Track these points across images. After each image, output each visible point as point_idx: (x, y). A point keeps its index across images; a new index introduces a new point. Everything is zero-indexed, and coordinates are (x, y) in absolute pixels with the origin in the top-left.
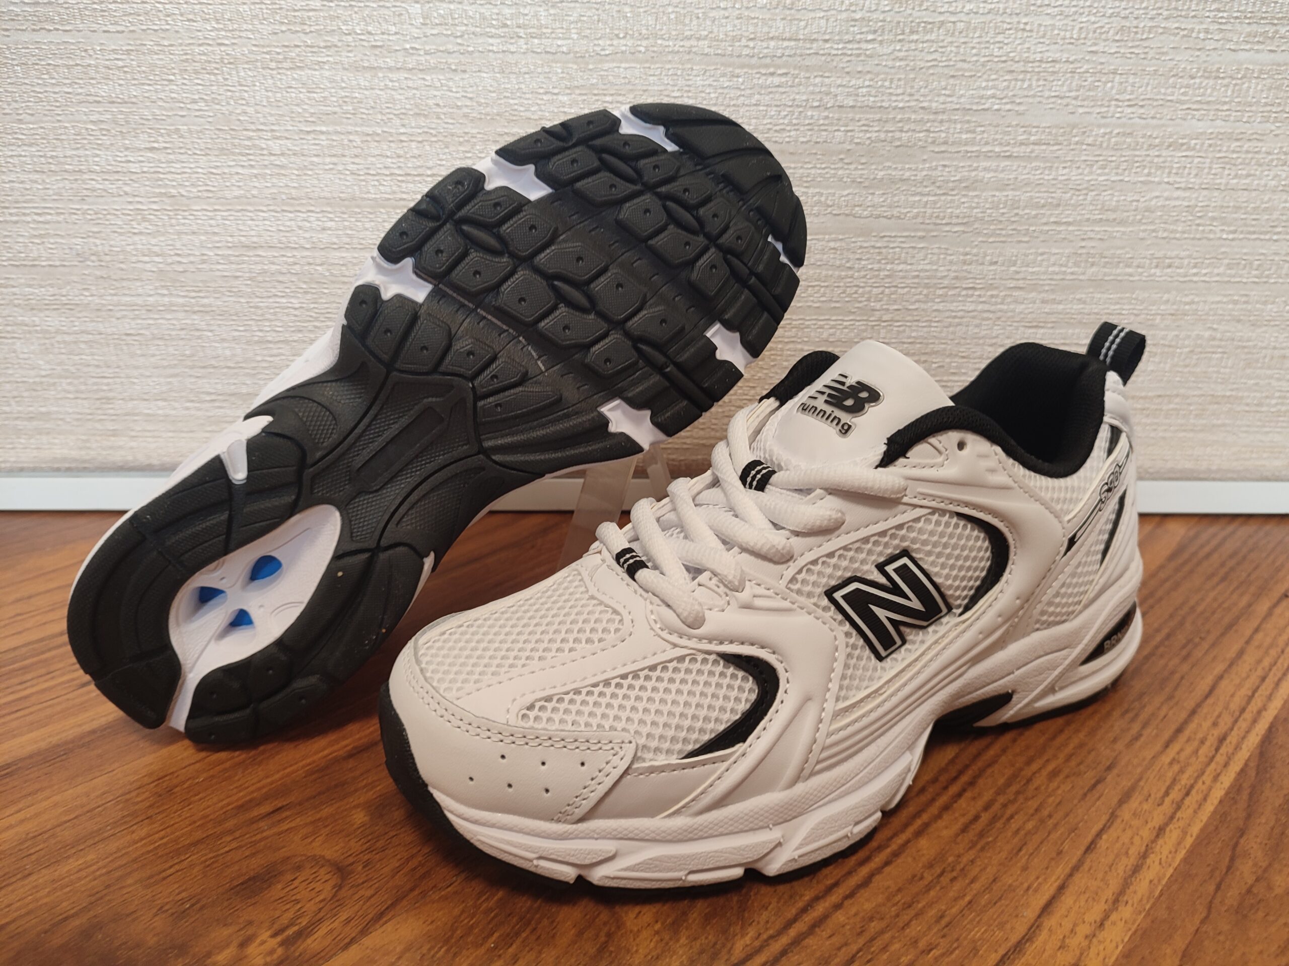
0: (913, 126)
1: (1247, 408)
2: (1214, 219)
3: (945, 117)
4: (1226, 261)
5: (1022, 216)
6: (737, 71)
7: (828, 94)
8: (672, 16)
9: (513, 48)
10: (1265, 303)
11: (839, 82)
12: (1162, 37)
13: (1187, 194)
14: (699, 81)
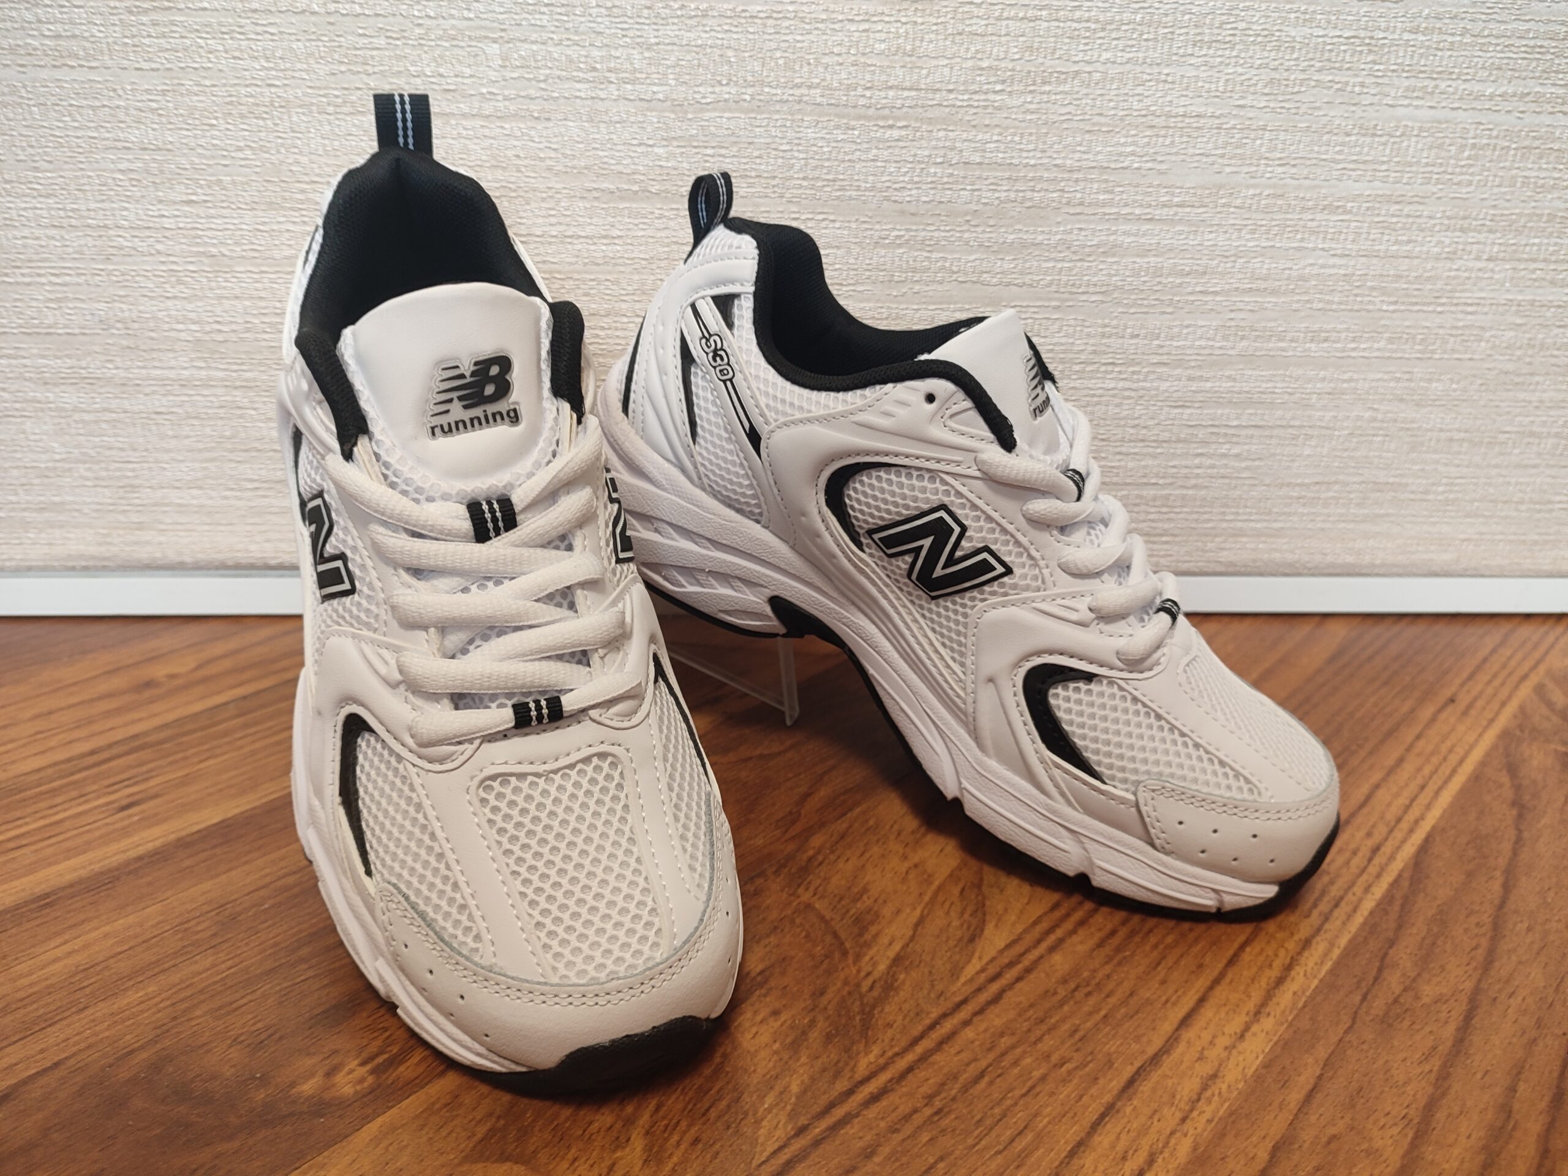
0: (1045, 185)
1: (1412, 496)
2: (1373, 288)
3: (1080, 176)
4: (1386, 335)
5: (1165, 285)
6: (853, 123)
7: (951, 150)
8: (781, 62)
9: (602, 95)
10: (1430, 381)
11: (965, 136)
12: (1315, 91)
13: (1343, 261)
14: (810, 133)
